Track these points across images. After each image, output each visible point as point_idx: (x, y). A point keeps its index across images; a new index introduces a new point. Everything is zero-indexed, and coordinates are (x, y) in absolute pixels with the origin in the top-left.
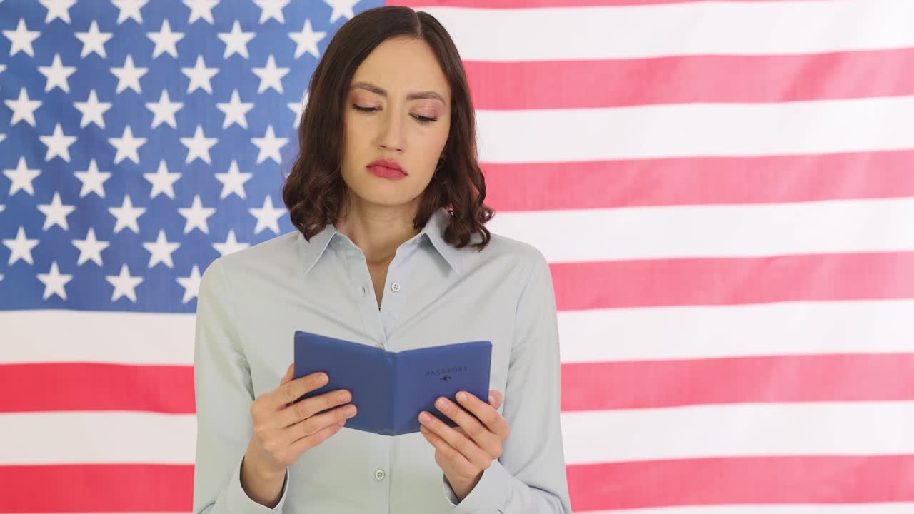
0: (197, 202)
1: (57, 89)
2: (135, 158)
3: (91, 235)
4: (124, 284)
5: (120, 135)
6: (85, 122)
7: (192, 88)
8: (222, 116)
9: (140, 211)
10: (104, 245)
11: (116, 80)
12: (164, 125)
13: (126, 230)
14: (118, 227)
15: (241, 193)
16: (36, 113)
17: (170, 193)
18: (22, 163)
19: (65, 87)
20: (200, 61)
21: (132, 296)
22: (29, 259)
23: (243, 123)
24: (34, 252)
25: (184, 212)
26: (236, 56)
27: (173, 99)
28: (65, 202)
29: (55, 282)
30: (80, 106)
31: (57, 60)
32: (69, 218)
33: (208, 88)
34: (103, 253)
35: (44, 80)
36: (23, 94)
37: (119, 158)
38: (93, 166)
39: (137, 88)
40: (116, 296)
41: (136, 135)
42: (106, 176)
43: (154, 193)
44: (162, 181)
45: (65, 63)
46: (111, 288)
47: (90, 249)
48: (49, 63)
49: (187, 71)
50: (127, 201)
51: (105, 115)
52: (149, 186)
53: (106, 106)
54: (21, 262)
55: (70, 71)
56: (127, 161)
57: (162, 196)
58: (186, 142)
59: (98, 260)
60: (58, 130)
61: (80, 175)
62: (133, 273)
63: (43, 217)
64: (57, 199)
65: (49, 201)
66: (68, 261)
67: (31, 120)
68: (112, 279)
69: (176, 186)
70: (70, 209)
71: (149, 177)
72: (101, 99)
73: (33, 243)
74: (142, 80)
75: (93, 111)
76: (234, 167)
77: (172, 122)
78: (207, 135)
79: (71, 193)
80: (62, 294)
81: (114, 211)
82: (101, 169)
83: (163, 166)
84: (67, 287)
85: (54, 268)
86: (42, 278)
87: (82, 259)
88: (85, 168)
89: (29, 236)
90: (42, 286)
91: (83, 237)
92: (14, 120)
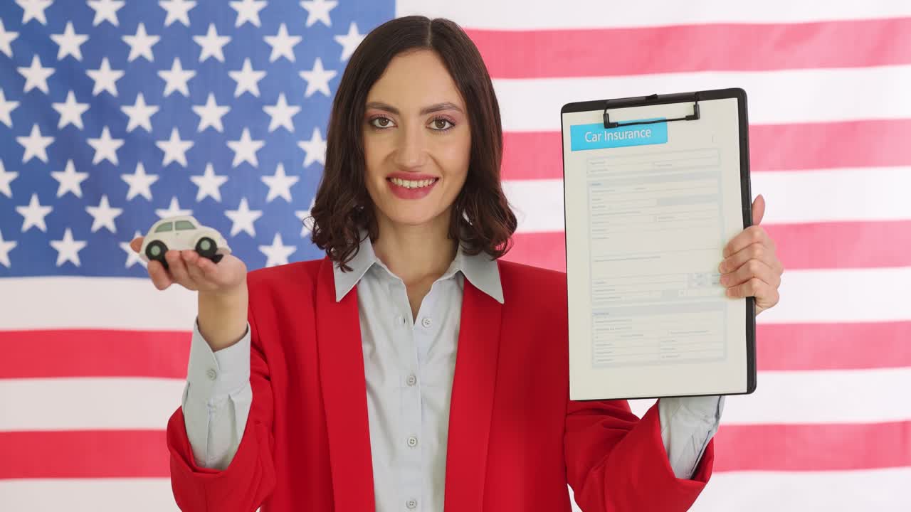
0: (209, 170)
1: (69, 57)
2: (147, 126)
3: (104, 202)
5: (132, 103)
6: (97, 90)
7: (204, 56)
8: (234, 84)
9: (153, 179)
10: (117, 212)
11: (128, 48)
12: (177, 93)
13: (139, 197)
14: (131, 194)
15: (253, 161)
16: (49, 80)
17: (183, 161)
18: (36, 131)
19: (77, 55)
22: (42, 226)
23: (255, 91)
24: (47, 219)
25: (196, 180)
26: (248, 24)
27: (185, 67)
28: (78, 169)
29: (68, 249)
30: (92, 74)
31: (70, 28)
32: (83, 185)
33: (220, 56)
34: (117, 221)
35: (56, 48)
36: (36, 61)
37: (131, 126)
38: (106, 133)
39: (149, 56)
40: (130, 262)
41: (149, 102)
42: (119, 143)
43: (167, 160)
44: (175, 149)
45: (78, 31)
46: (125, 256)
47: (104, 215)
48: (61, 31)
49: (199, 40)
50: (140, 169)
51: (118, 83)
52: (161, 154)
53: (118, 74)
54: (34, 229)
55: (82, 39)
56: (139, 129)
57: (175, 163)
58: (198, 110)
59: (112, 227)
60: (71, 97)
61: (93, 143)
63: (57, 184)
64: (70, 166)
65: (62, 168)
66: (82, 227)
67: (44, 88)
68: (124, 246)
69: (188, 154)
70: (83, 176)
71: (162, 145)
72: (114, 67)
73: (47, 210)
74: (154, 48)
75: (105, 79)
76: (246, 135)
77: (184, 91)
78: (219, 103)
79: (83, 160)
80: (76, 261)
81: (127, 178)
82: (114, 136)
83: (175, 134)
84: (81, 254)
85: (68, 235)
86: (56, 245)
87: (96, 226)
88: (98, 135)
89: (42, 203)
90: (55, 253)
91: (96, 204)
92: (28, 87)
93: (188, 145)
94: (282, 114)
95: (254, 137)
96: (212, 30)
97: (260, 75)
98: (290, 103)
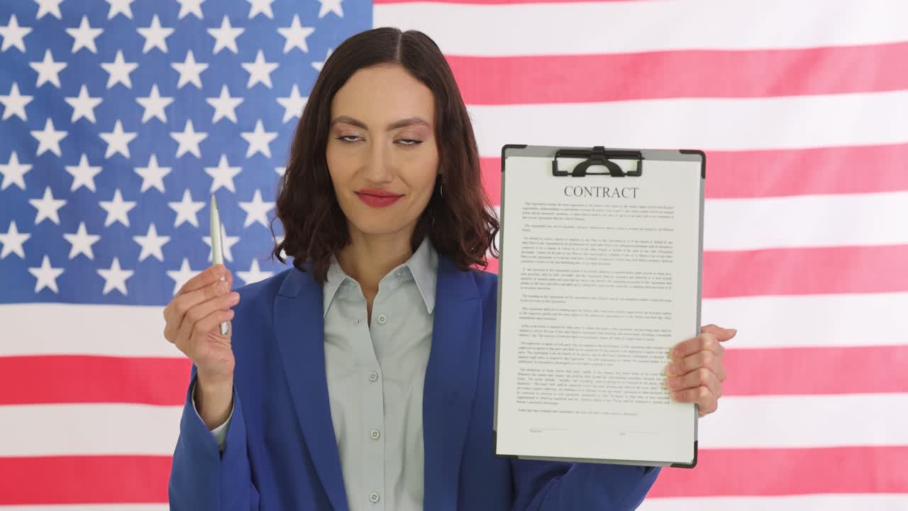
0: (187, 196)
1: (48, 84)
2: (125, 152)
3: (82, 229)
4: (115, 277)
5: (110, 130)
6: (76, 117)
7: (182, 82)
8: (212, 110)
9: (130, 205)
10: (95, 239)
11: (107, 75)
12: (155, 119)
13: (117, 223)
14: (109, 221)
15: (231, 187)
16: (28, 108)
17: (160, 186)
18: (14, 158)
19: (56, 82)
21: (123, 289)
22: (20, 253)
23: (232, 117)
24: (25, 246)
25: (174, 206)
26: (226, 50)
27: (163, 94)
28: (56, 196)
29: (46, 275)
30: (71, 101)
31: (48, 56)
32: (60, 212)
33: (198, 83)
34: (94, 247)
35: (35, 75)
36: (15, 89)
37: (110, 153)
38: (84, 160)
39: (127, 83)
40: (108, 288)
41: (127, 129)
42: (96, 170)
43: (145, 187)
44: (153, 175)
45: (56, 59)
46: (103, 281)
47: (82, 242)
48: (40, 59)
49: (177, 66)
50: (118, 195)
51: (96, 110)
52: (140, 180)
54: (13, 255)
55: (61, 66)
56: (118, 155)
57: (153, 189)
58: (176, 136)
59: (89, 253)
60: (49, 124)
61: (71, 170)
62: (124, 267)
63: (35, 211)
64: (48, 193)
65: (40, 196)
66: (59, 254)
67: (22, 115)
68: (103, 273)
69: (166, 180)
70: (61, 203)
71: (140, 171)
72: (92, 94)
73: (25, 237)
74: (132, 75)
75: (84, 106)
76: (224, 161)
77: (162, 117)
78: (197, 129)
79: (62, 187)
80: (53, 287)
81: (105, 205)
82: (92, 163)
83: (153, 161)
84: (58, 280)
85: (46, 262)
86: (34, 271)
87: (74, 253)
88: (76, 163)
89: (21, 230)
90: (34, 280)
91: (74, 231)
92: (7, 115)
93: (165, 171)
94: (259, 140)
95: (232, 164)
96: (190, 57)
97: (237, 101)
98: (267, 129)
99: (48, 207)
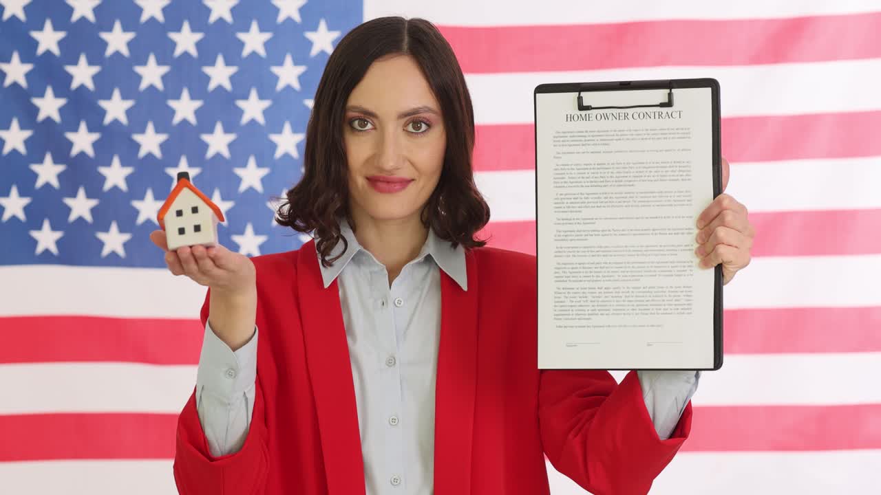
0: (183, 162)
1: (48, 53)
2: (123, 119)
3: (81, 193)
4: (114, 240)
5: (109, 97)
6: (75, 85)
7: (178, 52)
8: (207, 79)
9: (128, 171)
10: (93, 203)
11: (105, 44)
12: (152, 88)
13: (115, 188)
14: (108, 186)
15: (226, 153)
16: (28, 76)
17: (157, 153)
18: (15, 124)
19: (56, 50)
20: (186, 27)
21: (121, 252)
22: (21, 216)
23: (228, 86)
24: (26, 209)
25: (170, 172)
26: (221, 21)
27: (160, 62)
28: (56, 161)
29: (47, 238)
30: (70, 69)
31: (48, 25)
32: (60, 177)
33: (193, 52)
34: (94, 211)
35: (35, 44)
37: (108, 120)
38: (83, 126)
39: (125, 51)
40: (106, 251)
41: (125, 97)
42: (95, 136)
43: (142, 153)
44: (150, 142)
45: (56, 28)
46: (101, 244)
47: (81, 206)
48: (40, 28)
49: (173, 36)
50: (116, 161)
51: (95, 78)
52: (137, 146)
53: (95, 69)
54: (14, 218)
55: (61, 35)
56: (116, 122)
57: (150, 156)
58: (173, 104)
59: (88, 217)
60: (49, 92)
61: (71, 136)
62: (122, 230)
63: (35, 176)
64: (48, 158)
65: (40, 161)
66: (59, 217)
67: (23, 82)
68: (101, 236)
69: (163, 146)
70: (60, 168)
71: (138, 138)
72: (91, 62)
73: (26, 201)
74: (130, 44)
75: (82, 74)
76: (219, 127)
77: (159, 85)
78: (193, 97)
79: (61, 152)
80: (54, 249)
81: (104, 170)
82: (91, 129)
83: (150, 128)
84: (58, 243)
85: (46, 225)
86: (35, 234)
87: (73, 217)
88: (75, 129)
89: (22, 194)
90: (35, 243)
91: (74, 195)
92: (8, 82)
93: (162, 137)
94: (253, 108)
95: (227, 130)
97: (232, 70)
98: (262, 97)
99: (48, 172)
